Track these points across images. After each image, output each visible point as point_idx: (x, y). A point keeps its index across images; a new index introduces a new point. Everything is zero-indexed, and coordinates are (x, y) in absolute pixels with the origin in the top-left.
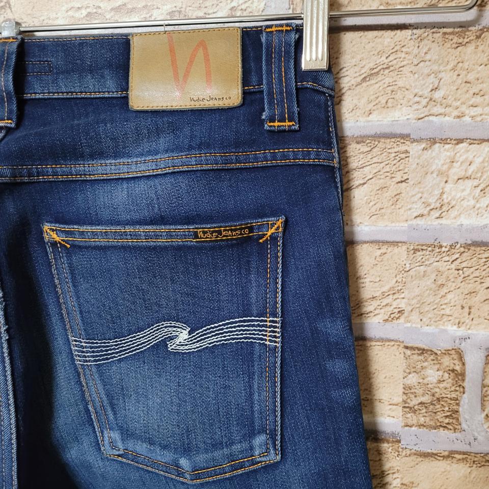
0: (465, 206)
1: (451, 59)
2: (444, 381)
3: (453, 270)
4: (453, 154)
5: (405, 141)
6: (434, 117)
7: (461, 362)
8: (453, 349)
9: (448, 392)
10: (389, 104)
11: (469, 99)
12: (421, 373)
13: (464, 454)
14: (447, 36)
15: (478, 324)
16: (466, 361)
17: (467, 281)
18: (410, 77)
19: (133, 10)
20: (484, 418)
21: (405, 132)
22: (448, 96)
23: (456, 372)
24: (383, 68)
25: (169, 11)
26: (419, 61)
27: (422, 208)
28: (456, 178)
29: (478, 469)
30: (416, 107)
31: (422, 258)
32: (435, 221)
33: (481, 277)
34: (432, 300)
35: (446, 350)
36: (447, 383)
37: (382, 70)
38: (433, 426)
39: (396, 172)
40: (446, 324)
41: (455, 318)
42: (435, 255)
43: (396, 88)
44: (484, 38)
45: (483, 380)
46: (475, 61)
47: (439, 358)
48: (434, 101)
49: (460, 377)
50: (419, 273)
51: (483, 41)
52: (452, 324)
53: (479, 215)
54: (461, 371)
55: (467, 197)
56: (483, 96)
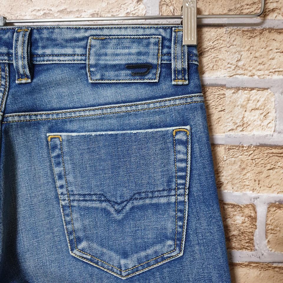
0: (255, 124)
1: (247, 45)
2: (245, 222)
3: (250, 160)
4: (249, 96)
5: (223, 89)
6: (239, 75)
7: (254, 212)
8: (250, 204)
9: (247, 229)
10: (215, 68)
11: (256, 66)
12: (233, 218)
13: (256, 264)
14: (244, 32)
15: (264, 190)
16: (257, 211)
17: (257, 166)
18: (226, 53)
19: (71, 12)
20: (267, 242)
21: (223, 83)
22: (246, 65)
23: (252, 217)
24: (211, 48)
25: (91, 13)
26: (230, 45)
27: (232, 126)
28: (251, 109)
29: (264, 272)
30: (228, 70)
31: (233, 153)
32: (240, 133)
33: (264, 164)
34: (239, 177)
35: (246, 205)
36: (247, 223)
37: (210, 50)
38: (240, 248)
39: (218, 105)
40: (246, 190)
41: (251, 187)
42: (240, 152)
43: (218, 59)
44: (264, 34)
45: (266, 221)
46: (260, 46)
47: (243, 209)
48: (238, 67)
49: (254, 220)
50: (231, 162)
51: (264, 36)
52: (249, 190)
53: (263, 130)
54: (255, 217)
55: (256, 119)
56: (264, 65)
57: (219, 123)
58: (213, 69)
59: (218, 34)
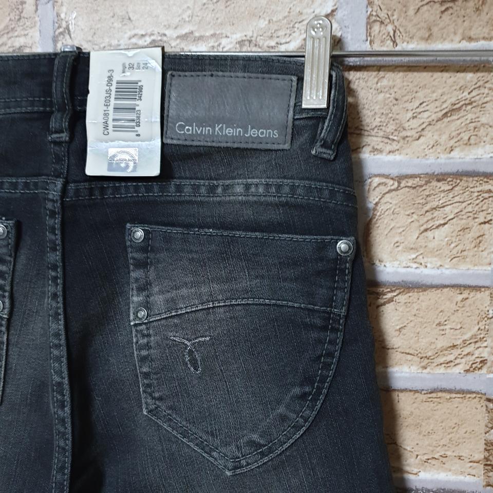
57: (480, 246)
58: (468, 144)
59: (479, 78)
